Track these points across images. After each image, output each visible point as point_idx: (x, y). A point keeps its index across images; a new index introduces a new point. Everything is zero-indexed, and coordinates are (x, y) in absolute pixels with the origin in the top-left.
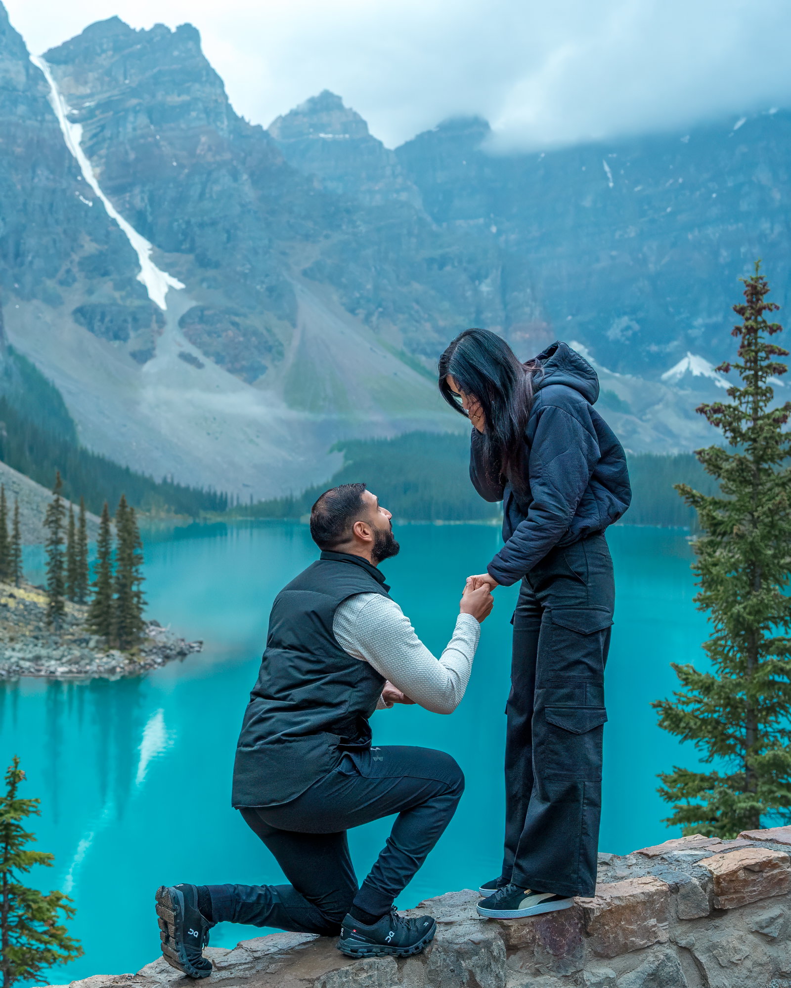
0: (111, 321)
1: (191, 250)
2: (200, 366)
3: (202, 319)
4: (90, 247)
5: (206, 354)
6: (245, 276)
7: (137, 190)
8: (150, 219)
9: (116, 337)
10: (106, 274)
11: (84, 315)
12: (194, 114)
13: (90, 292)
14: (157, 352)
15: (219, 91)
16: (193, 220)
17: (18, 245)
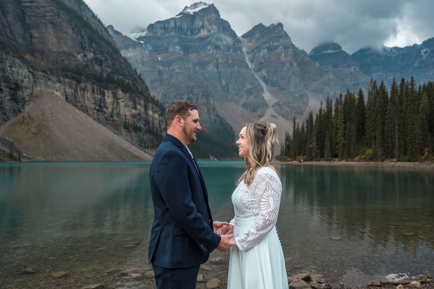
0: (252, 107)
1: (278, 86)
2: (277, 118)
3: (279, 105)
4: (248, 86)
5: (279, 115)
6: (293, 92)
7: (264, 70)
8: (267, 78)
9: (254, 111)
10: (252, 94)
11: (245, 105)
12: (280, 48)
13: (247, 99)
14: (265, 115)
15: (289, 40)
16: (279, 78)
17: (228, 87)
